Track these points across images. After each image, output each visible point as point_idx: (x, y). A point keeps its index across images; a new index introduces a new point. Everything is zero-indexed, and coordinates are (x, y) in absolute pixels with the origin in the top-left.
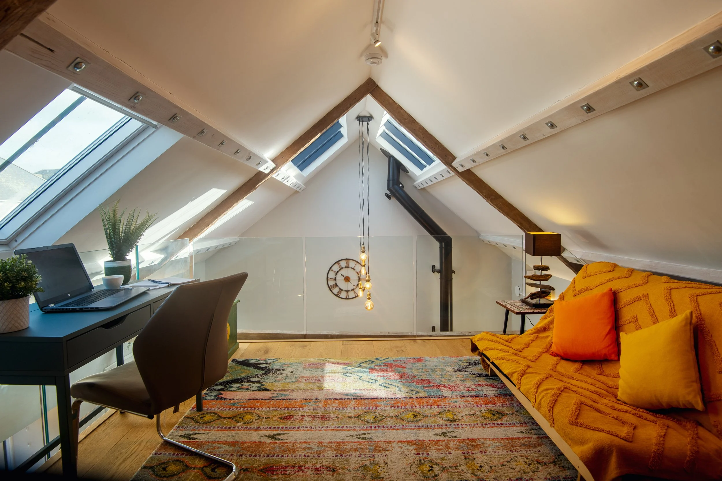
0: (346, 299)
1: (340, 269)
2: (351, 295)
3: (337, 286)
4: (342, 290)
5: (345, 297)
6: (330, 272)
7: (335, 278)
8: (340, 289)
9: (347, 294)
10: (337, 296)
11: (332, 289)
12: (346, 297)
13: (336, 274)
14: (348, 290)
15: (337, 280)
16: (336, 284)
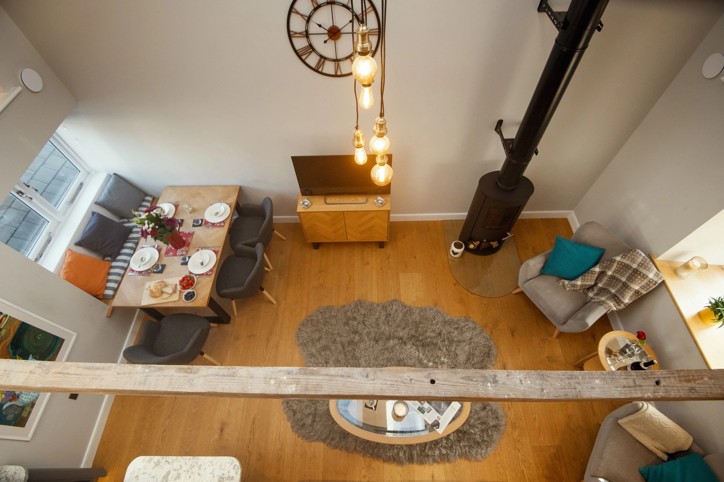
0: (336, 76)
1: (315, 9)
2: (345, 67)
3: (314, 50)
4: (325, 58)
5: (333, 73)
6: (293, 16)
7: (307, 31)
8: (322, 57)
9: (337, 68)
10: (316, 70)
11: (304, 57)
12: (336, 72)
13: (308, 21)
14: (340, 57)
15: (312, 37)
16: (311, 46)
